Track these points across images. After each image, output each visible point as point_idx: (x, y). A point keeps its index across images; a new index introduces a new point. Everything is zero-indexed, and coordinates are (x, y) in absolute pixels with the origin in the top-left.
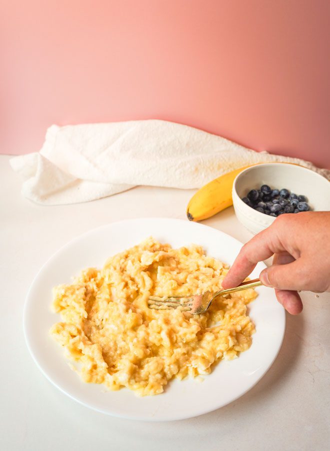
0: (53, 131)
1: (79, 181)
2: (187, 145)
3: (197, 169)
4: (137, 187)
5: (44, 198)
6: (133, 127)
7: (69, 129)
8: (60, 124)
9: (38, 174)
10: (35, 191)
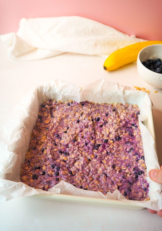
0: (23, 21)
1: (36, 49)
2: (92, 30)
3: (96, 44)
4: (65, 53)
5: (18, 56)
6: (64, 20)
7: (31, 20)
8: (27, 18)
9: (14, 44)
10: (13, 53)
